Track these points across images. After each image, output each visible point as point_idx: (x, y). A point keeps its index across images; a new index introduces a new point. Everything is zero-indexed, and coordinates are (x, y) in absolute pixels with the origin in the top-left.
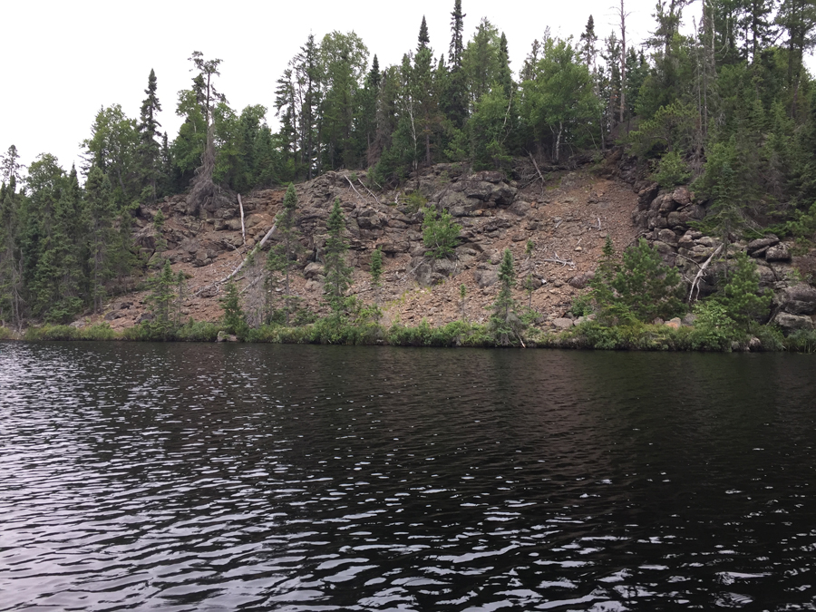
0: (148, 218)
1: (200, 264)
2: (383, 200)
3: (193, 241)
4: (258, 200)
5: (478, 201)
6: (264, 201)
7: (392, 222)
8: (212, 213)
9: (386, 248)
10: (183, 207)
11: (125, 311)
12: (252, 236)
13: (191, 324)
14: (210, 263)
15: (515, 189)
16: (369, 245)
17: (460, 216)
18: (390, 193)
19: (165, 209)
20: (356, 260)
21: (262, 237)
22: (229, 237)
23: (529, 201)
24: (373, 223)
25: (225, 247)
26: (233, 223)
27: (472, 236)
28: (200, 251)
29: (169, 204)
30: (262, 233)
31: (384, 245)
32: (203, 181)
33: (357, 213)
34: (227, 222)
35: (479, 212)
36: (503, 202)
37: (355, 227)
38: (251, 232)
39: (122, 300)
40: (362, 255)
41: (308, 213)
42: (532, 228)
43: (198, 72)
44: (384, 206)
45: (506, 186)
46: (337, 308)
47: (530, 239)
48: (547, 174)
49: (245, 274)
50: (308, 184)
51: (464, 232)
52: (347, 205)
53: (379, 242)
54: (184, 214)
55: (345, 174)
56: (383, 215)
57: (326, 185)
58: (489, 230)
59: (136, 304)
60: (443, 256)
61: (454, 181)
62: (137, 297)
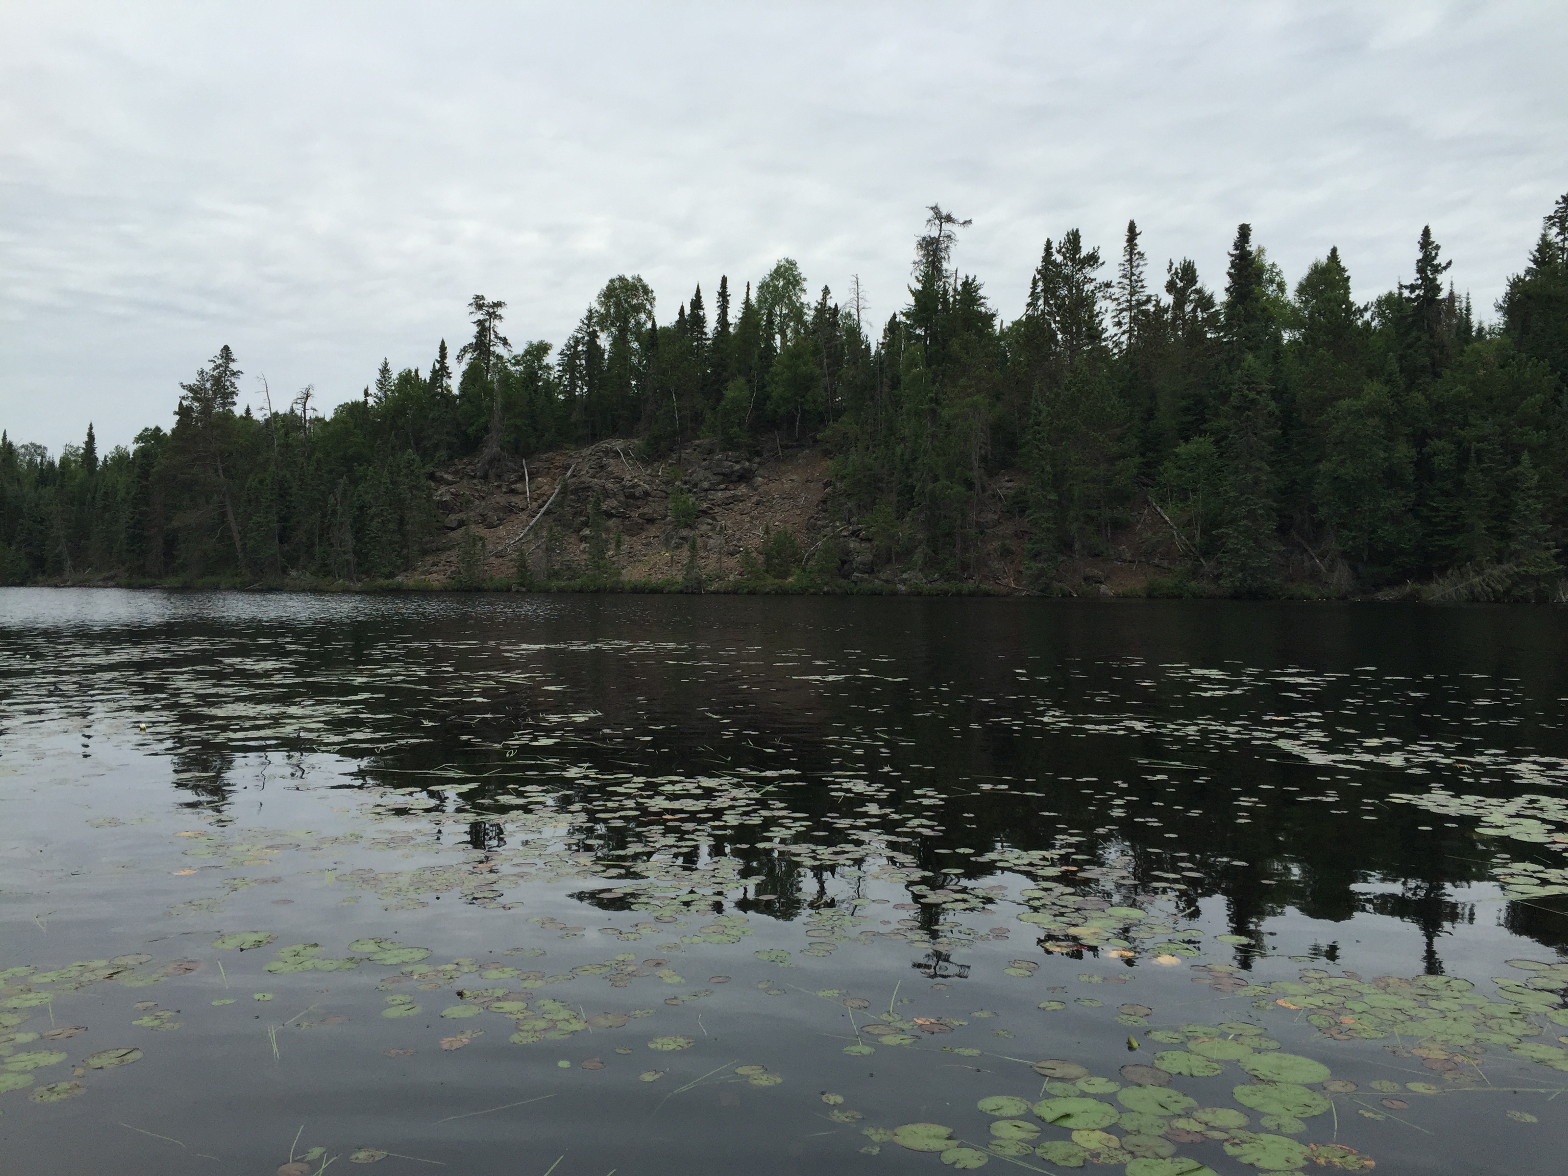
0: (441, 481)
1: (490, 526)
2: (649, 472)
3: (483, 504)
4: (541, 464)
5: (722, 477)
6: (547, 465)
7: (654, 493)
8: (499, 477)
9: (647, 517)
10: (473, 471)
11: (434, 568)
12: (536, 500)
13: (491, 579)
14: (499, 525)
15: (755, 465)
16: (633, 514)
17: (706, 490)
18: (656, 465)
19: (455, 473)
20: (622, 527)
21: (545, 502)
22: (516, 500)
23: (763, 477)
24: (637, 494)
25: (510, 510)
26: (518, 486)
27: (711, 509)
28: (490, 514)
29: (460, 467)
30: (545, 498)
31: (645, 514)
32: (491, 449)
33: (624, 486)
34: (513, 487)
35: (722, 486)
36: (745, 477)
37: (622, 499)
38: (535, 496)
39: (430, 559)
40: (627, 523)
41: (584, 483)
42: (758, 504)
43: (480, 316)
44: (648, 478)
45: (747, 464)
46: (599, 568)
47: (752, 514)
48: (786, 451)
49: (531, 536)
50: (586, 452)
51: (705, 505)
52: (617, 477)
53: (641, 511)
54: (474, 477)
55: (618, 445)
56: (647, 486)
57: (600, 458)
58: (726, 504)
59: (443, 562)
60: (687, 526)
61: (704, 460)
62: (444, 557)
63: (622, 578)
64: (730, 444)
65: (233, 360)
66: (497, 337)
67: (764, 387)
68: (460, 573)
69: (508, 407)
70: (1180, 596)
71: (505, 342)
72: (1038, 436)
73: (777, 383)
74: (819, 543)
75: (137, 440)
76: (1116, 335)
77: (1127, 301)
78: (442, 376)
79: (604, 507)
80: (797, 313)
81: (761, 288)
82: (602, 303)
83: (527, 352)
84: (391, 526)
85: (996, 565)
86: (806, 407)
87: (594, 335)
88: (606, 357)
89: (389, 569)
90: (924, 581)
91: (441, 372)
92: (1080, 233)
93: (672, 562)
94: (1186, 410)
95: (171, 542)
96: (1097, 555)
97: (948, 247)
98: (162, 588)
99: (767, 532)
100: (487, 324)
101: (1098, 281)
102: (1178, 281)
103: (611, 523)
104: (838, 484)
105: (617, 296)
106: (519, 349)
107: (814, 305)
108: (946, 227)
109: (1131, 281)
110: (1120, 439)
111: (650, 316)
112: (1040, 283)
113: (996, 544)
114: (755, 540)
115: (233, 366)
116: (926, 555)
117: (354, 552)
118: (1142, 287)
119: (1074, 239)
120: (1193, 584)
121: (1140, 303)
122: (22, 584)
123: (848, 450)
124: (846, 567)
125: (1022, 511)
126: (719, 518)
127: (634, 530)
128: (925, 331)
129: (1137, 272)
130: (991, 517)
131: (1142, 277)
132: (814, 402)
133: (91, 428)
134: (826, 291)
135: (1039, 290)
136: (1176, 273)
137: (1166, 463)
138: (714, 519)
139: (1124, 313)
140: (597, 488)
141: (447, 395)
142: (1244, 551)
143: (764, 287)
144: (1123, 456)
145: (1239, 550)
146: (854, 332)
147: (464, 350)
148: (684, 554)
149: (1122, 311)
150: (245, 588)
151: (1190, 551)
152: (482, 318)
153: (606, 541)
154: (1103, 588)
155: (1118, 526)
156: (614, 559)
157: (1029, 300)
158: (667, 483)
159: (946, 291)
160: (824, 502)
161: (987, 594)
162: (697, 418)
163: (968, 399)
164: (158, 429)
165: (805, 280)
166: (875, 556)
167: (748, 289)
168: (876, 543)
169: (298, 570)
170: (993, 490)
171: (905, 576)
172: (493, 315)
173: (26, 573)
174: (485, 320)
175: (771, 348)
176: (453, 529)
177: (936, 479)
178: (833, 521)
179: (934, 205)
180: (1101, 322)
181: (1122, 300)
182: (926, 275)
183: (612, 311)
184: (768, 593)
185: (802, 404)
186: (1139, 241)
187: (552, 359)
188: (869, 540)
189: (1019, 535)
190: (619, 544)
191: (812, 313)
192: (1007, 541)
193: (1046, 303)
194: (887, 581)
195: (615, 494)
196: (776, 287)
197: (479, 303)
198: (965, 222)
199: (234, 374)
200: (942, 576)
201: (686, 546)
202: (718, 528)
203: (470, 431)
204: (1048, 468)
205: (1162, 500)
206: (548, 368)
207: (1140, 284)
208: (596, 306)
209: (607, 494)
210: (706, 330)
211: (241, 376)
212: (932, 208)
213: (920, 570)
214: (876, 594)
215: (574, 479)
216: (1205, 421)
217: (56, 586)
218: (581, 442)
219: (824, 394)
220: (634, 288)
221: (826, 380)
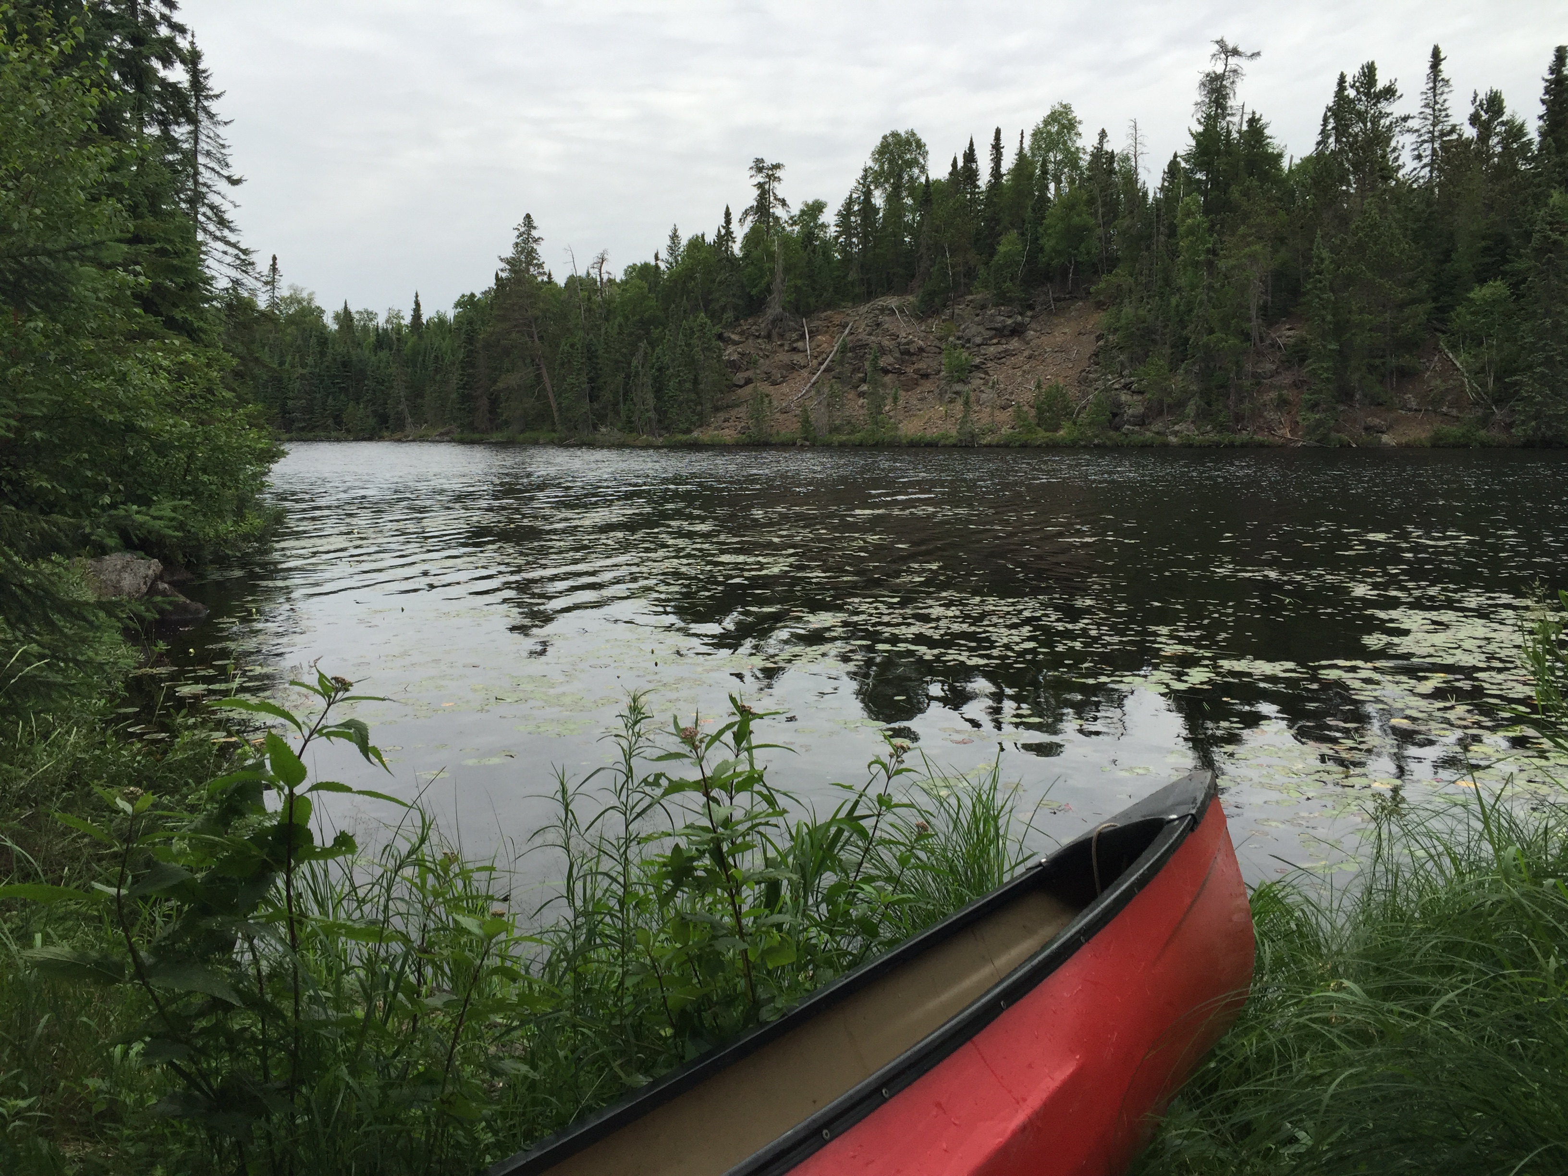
0: (728, 341)
1: (774, 383)
2: (923, 328)
3: (767, 362)
4: (820, 322)
5: (994, 332)
6: (826, 323)
7: (928, 349)
8: (781, 336)
9: (921, 372)
10: (757, 331)
11: (726, 424)
12: (816, 357)
13: (778, 433)
14: (783, 382)
15: (1028, 319)
16: (908, 370)
17: (979, 345)
18: (930, 321)
19: (742, 333)
20: (898, 383)
21: (825, 360)
22: (797, 358)
23: (1035, 331)
24: (912, 351)
25: (793, 367)
26: (800, 345)
27: (984, 363)
28: (774, 371)
29: (745, 328)
30: (824, 356)
31: (919, 370)
32: (774, 309)
33: (899, 343)
34: (795, 345)
35: (995, 341)
36: (1017, 331)
37: (898, 355)
38: (815, 354)
39: (722, 415)
40: (902, 378)
41: (862, 341)
42: (1030, 357)
43: (760, 178)
44: (923, 334)
45: (1019, 318)
46: (877, 423)
47: (1025, 368)
48: (1058, 304)
49: (813, 393)
50: (863, 309)
51: (978, 360)
52: (892, 334)
53: (916, 366)
54: (758, 337)
55: (893, 302)
56: (921, 343)
57: (877, 316)
58: (999, 358)
59: (733, 418)
60: (960, 380)
61: (977, 315)
62: (734, 413)
63: (899, 433)
64: (1002, 299)
65: (535, 228)
66: (776, 199)
67: (1037, 239)
68: (749, 428)
69: (788, 269)
70: (1466, 446)
71: (783, 203)
72: (1319, 285)
73: (1050, 235)
74: (1091, 397)
75: (456, 306)
76: (1415, 169)
77: (1430, 132)
78: (727, 241)
79: (881, 364)
80: (1072, 159)
81: (1034, 135)
82: (876, 160)
83: (803, 212)
84: (688, 385)
85: (1270, 415)
86: (1080, 259)
87: (868, 194)
88: (881, 215)
89: (686, 425)
90: (1196, 433)
91: (726, 236)
92: (1376, 65)
93: (947, 416)
94: (1486, 250)
95: (494, 401)
96: (1381, 404)
97: (1233, 82)
98: (489, 443)
99: (1039, 386)
100: (767, 187)
101: (1395, 115)
102: (1482, 113)
103: (888, 379)
104: (1111, 337)
105: (891, 153)
106: (796, 209)
107: (1090, 149)
108: (1233, 61)
109: (1434, 110)
110: (1411, 283)
111: (923, 169)
112: (1331, 120)
113: (1273, 395)
114: (1027, 394)
115: (535, 234)
116: (1198, 408)
117: (655, 409)
118: (1447, 116)
119: (1369, 72)
120: (1483, 433)
121: (1443, 134)
122: (370, 439)
123: (1122, 302)
124: (1117, 419)
125: (1303, 360)
126: (991, 373)
127: (910, 385)
128: (1207, 176)
129: (1441, 101)
130: (1270, 367)
131: (1446, 105)
132: (1088, 253)
133: (417, 296)
134: (1103, 135)
135: (1329, 127)
136: (1481, 105)
137: (1459, 308)
138: (986, 373)
139: (1426, 145)
140: (874, 346)
141: (731, 259)
142: (1539, 398)
143: (1037, 134)
144: (1414, 301)
145: (1534, 397)
146: (1130, 177)
147: (746, 213)
148: (959, 406)
149: (1424, 142)
150: (563, 444)
151: (1483, 399)
152: (762, 180)
153: (884, 398)
154: (1385, 438)
155: (1406, 375)
156: (891, 414)
157: (1319, 138)
158: (940, 339)
159: (1229, 132)
160: (1096, 355)
161: (1261, 445)
162: (970, 273)
163: (1247, 250)
164: (473, 295)
165: (1080, 122)
166: (1146, 408)
167: (1022, 137)
168: (1148, 396)
169: (606, 426)
170: (1272, 339)
171: (1177, 428)
172: (771, 178)
173: (374, 429)
174: (765, 183)
175: (1043, 199)
176: (741, 387)
177: (1211, 331)
178: (1105, 374)
179: (1219, 39)
180: (1396, 159)
181: (1423, 131)
182: (1208, 117)
183: (886, 167)
184: (1039, 446)
185: (1075, 256)
186: (1443, 66)
187: (829, 217)
188: (1140, 392)
189: (1297, 385)
190: (895, 399)
191: (1088, 158)
192: (1284, 392)
193: (1337, 141)
194: (1158, 433)
195: (890, 351)
196: (1049, 133)
197: (759, 166)
198: (1253, 55)
199: (536, 240)
200: (1214, 428)
201: (960, 401)
202: (990, 384)
203: (754, 292)
204: (1329, 318)
205: (1454, 347)
206: (824, 226)
207: (1443, 113)
208: (870, 163)
209: (883, 351)
210: (979, 183)
211: (542, 242)
212: (1217, 42)
213: (1192, 422)
214: (1146, 446)
215: (850, 338)
216: (1508, 261)
217: (399, 440)
218: (858, 300)
219: (1099, 245)
220: (908, 142)
221: (1100, 231)
